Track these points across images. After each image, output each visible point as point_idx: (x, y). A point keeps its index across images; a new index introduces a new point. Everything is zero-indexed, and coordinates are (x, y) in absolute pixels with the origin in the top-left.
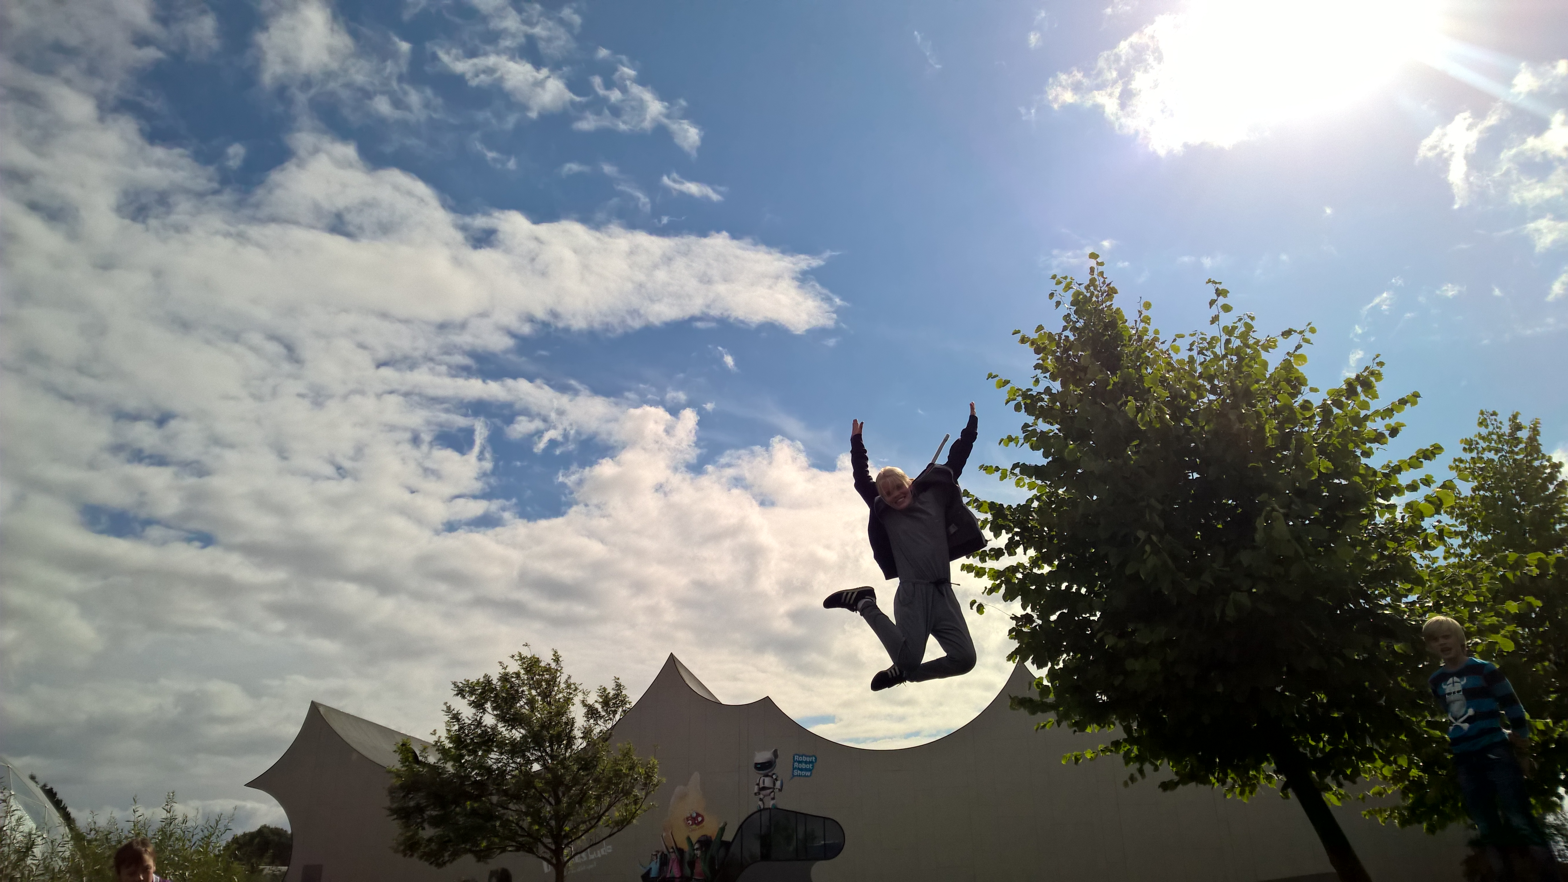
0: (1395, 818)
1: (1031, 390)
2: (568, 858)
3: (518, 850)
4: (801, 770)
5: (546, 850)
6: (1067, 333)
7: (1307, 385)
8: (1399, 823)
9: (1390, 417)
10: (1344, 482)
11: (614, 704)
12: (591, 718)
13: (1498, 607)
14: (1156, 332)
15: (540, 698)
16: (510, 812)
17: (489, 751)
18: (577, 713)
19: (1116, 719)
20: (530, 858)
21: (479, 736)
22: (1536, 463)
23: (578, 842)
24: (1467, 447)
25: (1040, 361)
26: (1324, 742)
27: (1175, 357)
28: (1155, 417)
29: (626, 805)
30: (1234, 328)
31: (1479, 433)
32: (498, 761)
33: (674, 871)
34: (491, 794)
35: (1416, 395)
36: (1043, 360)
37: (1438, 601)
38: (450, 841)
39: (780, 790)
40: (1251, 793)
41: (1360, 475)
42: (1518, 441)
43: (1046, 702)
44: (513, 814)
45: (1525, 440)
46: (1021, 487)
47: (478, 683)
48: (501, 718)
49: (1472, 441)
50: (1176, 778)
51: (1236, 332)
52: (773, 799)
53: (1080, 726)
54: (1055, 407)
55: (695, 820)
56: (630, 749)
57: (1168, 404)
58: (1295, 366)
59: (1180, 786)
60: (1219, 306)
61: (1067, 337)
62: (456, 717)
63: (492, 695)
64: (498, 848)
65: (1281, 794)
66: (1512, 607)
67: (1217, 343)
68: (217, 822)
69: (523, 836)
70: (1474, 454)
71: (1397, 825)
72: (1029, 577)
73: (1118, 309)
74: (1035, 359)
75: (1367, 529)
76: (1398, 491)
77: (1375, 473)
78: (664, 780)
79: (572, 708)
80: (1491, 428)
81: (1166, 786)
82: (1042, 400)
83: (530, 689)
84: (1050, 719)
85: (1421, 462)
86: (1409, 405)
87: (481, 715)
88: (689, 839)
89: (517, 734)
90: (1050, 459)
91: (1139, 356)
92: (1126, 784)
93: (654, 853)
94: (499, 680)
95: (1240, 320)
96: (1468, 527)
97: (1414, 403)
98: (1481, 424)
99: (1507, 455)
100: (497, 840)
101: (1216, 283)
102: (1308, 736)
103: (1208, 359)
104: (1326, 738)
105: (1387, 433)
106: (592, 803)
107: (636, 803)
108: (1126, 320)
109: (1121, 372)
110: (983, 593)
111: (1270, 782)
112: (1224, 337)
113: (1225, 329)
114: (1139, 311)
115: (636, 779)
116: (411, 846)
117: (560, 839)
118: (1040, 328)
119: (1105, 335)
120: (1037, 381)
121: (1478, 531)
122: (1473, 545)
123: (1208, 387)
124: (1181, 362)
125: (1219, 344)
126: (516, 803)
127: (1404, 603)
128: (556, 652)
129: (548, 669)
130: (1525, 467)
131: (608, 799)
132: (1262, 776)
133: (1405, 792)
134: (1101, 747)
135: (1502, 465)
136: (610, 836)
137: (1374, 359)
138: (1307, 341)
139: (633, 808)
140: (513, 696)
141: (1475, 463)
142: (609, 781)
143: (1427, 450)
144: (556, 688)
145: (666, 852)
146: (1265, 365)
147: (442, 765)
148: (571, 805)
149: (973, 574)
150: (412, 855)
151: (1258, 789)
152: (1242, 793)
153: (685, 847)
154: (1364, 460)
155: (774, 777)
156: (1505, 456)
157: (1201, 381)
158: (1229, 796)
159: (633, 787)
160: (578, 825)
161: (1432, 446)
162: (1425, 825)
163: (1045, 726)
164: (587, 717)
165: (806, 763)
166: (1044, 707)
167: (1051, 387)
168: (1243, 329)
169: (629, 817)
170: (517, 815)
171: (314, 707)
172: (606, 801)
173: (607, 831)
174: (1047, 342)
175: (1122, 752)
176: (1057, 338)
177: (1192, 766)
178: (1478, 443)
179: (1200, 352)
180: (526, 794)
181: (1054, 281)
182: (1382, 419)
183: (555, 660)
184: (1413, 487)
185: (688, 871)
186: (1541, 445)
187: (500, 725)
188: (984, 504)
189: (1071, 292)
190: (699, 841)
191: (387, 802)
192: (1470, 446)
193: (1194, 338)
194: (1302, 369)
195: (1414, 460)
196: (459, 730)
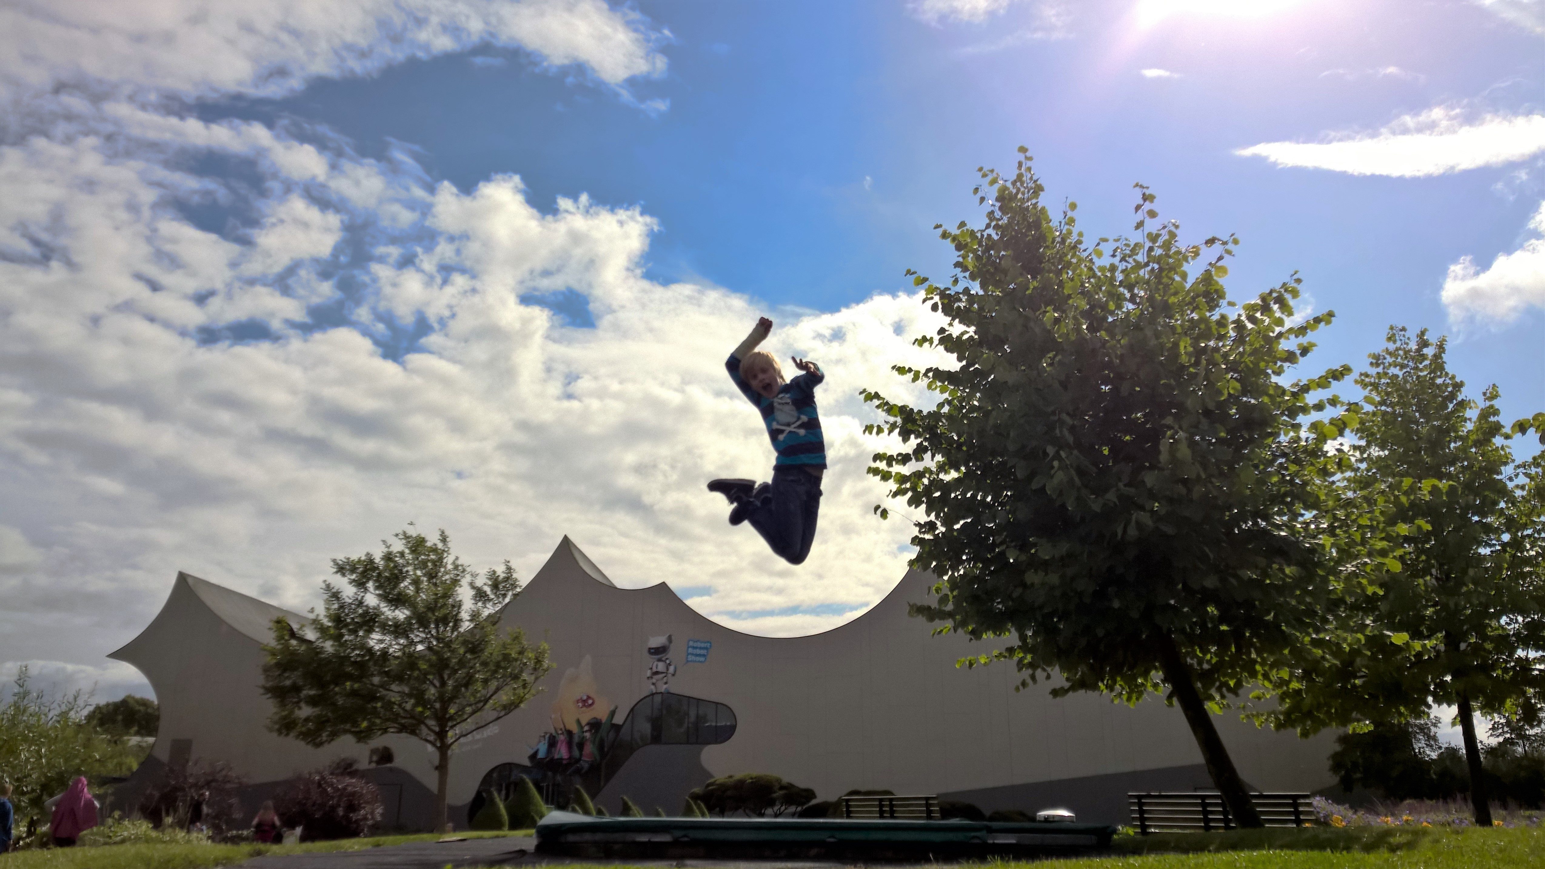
0: (1271, 722)
1: (949, 289)
2: (454, 739)
3: (400, 731)
4: (697, 655)
5: (429, 732)
6: (990, 231)
7: (1225, 299)
8: (1275, 726)
9: (1304, 335)
10: (1253, 401)
11: (504, 587)
12: (479, 600)
13: (1389, 529)
14: (1080, 234)
15: (425, 579)
16: (391, 694)
17: (370, 631)
18: (465, 594)
19: (1011, 627)
20: (413, 740)
21: (361, 615)
22: (1439, 381)
23: (464, 724)
24: (1374, 361)
25: (961, 259)
26: (1211, 653)
27: (1098, 262)
28: (1072, 329)
29: (515, 689)
30: (1158, 236)
31: (1387, 348)
32: (381, 641)
33: (562, 752)
34: (373, 675)
35: (1331, 315)
36: (964, 258)
37: (1333, 523)
38: (328, 721)
39: (673, 675)
40: (1137, 699)
41: (1270, 396)
42: (1424, 357)
43: (945, 611)
44: (397, 695)
45: (1430, 357)
46: (933, 390)
47: (359, 561)
48: (384, 597)
49: (1379, 355)
50: (1067, 685)
51: (1159, 240)
52: (666, 683)
53: (976, 634)
54: (972, 308)
55: (586, 702)
56: (520, 633)
57: (1086, 314)
58: (1215, 278)
59: (1071, 693)
60: (1145, 211)
61: (989, 236)
62: (336, 595)
63: (374, 574)
64: (380, 729)
65: (1166, 702)
66: (1403, 529)
67: (1140, 249)
68: (75, 698)
69: (405, 718)
70: (1380, 369)
71: (1273, 729)
72: (936, 484)
73: (1043, 208)
74: (955, 256)
75: (1270, 447)
76: (1305, 410)
77: (1284, 392)
78: (555, 665)
79: (459, 590)
80: (1398, 344)
81: (1055, 693)
82: (960, 300)
83: (415, 569)
84: (947, 625)
85: (1330, 382)
86: (1323, 324)
87: (362, 594)
88: (578, 722)
89: (401, 614)
90: (964, 363)
91: (1061, 260)
92: (1017, 689)
93: (543, 735)
94: (382, 559)
95: (1164, 227)
96: (1366, 441)
97: (1328, 322)
98: (1389, 339)
99: (1412, 371)
100: (378, 721)
101: (1143, 188)
102: (1196, 647)
103: (1129, 266)
104: (1214, 649)
105: (1298, 352)
106: (479, 686)
107: (524, 686)
108: (1051, 221)
109: (1042, 277)
110: (888, 496)
111: (1156, 690)
112: (1148, 244)
113: (1149, 235)
114: (1064, 212)
115: (525, 664)
116: (287, 726)
117: (444, 721)
118: (962, 224)
119: (1028, 236)
120: (956, 281)
121: (1376, 445)
122: (1369, 459)
123: (1128, 295)
124: (1102, 269)
125: (1142, 251)
126: (398, 685)
127: (1300, 523)
128: (443, 532)
129: (434, 550)
130: (1427, 384)
131: (496, 683)
132: (1149, 684)
133: (1282, 698)
134: (995, 652)
135: (1406, 382)
136: (498, 718)
137: (1292, 275)
138: (1229, 252)
139: (521, 692)
140: (396, 576)
141: (1380, 378)
142: (498, 665)
143: (1336, 370)
144: (442, 570)
145: (554, 734)
146: (1184, 276)
147: (321, 645)
148: (457, 688)
149: (878, 477)
150: (287, 735)
151: (1145, 695)
152: (1129, 699)
153: (575, 729)
154: (1274, 379)
155: (668, 662)
156: (1410, 373)
157: (1121, 289)
158: (1116, 702)
159: (521, 671)
160: (464, 708)
161: (1342, 367)
162: (1299, 730)
163: (942, 631)
164: (475, 600)
165: (701, 648)
166: (943, 615)
167: (970, 288)
168: (1167, 237)
169: (518, 701)
170: (400, 696)
171: (182, 578)
172: (493, 684)
173: (495, 714)
174: (969, 240)
175: (1015, 658)
176: (979, 235)
177: (1082, 672)
178: (1385, 358)
179: (1123, 259)
180: (409, 675)
181: (980, 174)
182: (1296, 337)
183: (441, 541)
184: (1319, 407)
185: (576, 753)
186: (1445, 363)
187: (383, 605)
188: (895, 407)
189: (996, 187)
190: (588, 724)
191: (261, 680)
192: (1377, 360)
193: (1118, 244)
194: (1222, 281)
195: (1323, 380)
196: (339, 609)
